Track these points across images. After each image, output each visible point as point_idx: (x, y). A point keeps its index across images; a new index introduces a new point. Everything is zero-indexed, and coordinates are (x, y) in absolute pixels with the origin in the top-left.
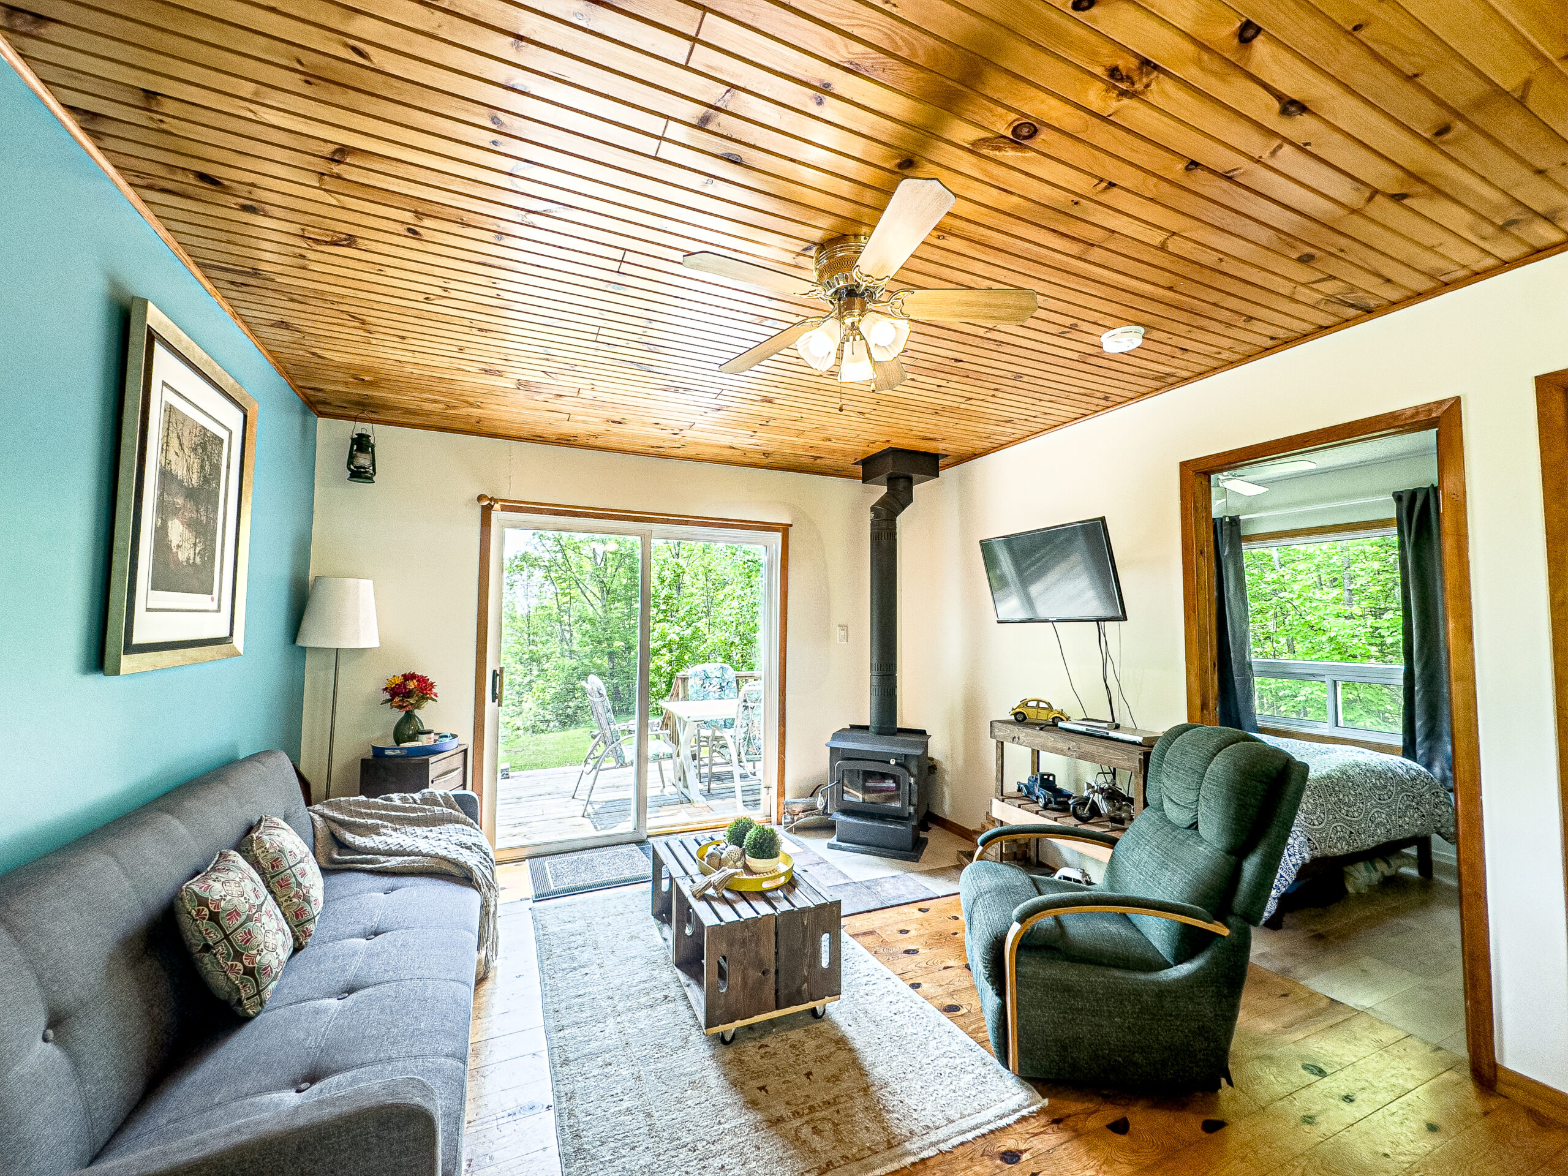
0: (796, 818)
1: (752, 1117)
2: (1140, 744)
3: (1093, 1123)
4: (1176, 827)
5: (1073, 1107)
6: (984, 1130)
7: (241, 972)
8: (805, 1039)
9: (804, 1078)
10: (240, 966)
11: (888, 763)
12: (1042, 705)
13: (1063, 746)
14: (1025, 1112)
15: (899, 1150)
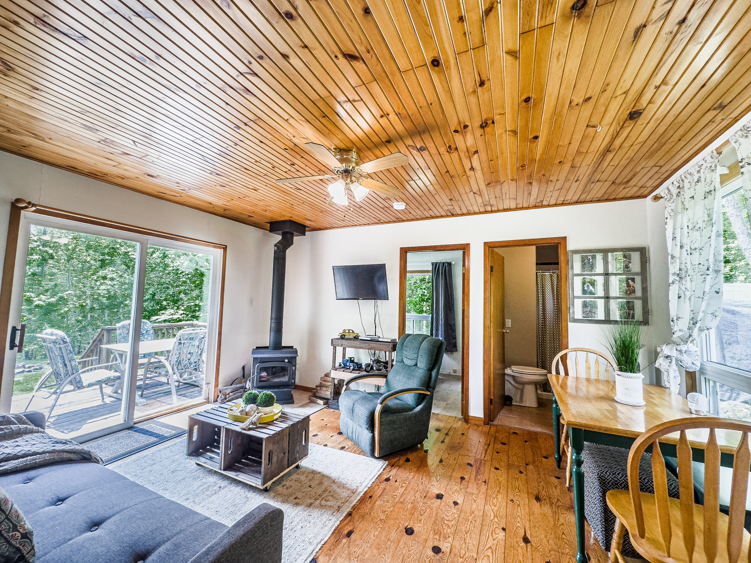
0: (227, 396)
1: (299, 508)
2: (390, 342)
3: (401, 462)
4: (409, 366)
5: (394, 460)
6: (377, 476)
7: (19, 538)
8: (298, 477)
9: (309, 488)
10: (18, 534)
11: (284, 361)
12: (351, 331)
13: (363, 346)
14: (384, 467)
15: (357, 493)
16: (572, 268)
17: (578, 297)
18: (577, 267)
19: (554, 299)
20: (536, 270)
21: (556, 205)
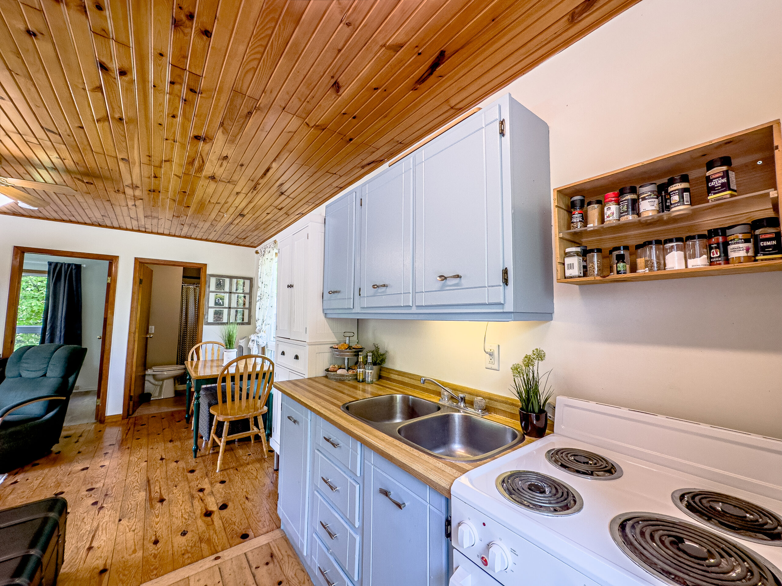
4: (33, 379)
16: (209, 287)
17: (211, 308)
18: (213, 287)
19: (195, 308)
20: (183, 283)
21: (201, 239)
